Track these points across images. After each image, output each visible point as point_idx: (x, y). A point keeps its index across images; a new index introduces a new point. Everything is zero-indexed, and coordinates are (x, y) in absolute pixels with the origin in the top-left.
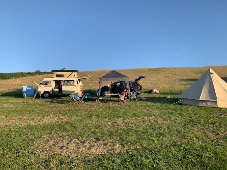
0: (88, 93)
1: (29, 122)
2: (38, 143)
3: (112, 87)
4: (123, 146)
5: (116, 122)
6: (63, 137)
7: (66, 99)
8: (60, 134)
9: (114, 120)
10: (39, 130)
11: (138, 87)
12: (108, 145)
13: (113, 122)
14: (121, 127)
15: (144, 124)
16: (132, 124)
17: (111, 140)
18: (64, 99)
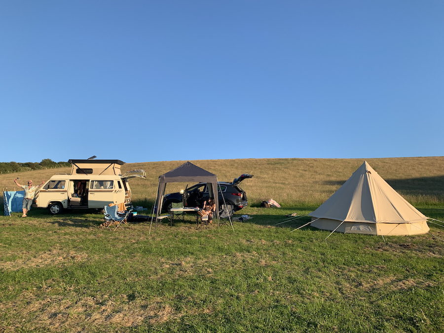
0: (141, 206)
1: (3, 264)
2: (7, 306)
3: (188, 194)
4: (178, 309)
5: (180, 264)
6: (65, 293)
7: (95, 218)
8: (60, 288)
9: (178, 259)
10: (19, 282)
11: (238, 195)
12: (148, 309)
13: (173, 264)
14: (187, 273)
15: (233, 266)
16: (209, 266)
17: (159, 299)
18: (91, 217)
